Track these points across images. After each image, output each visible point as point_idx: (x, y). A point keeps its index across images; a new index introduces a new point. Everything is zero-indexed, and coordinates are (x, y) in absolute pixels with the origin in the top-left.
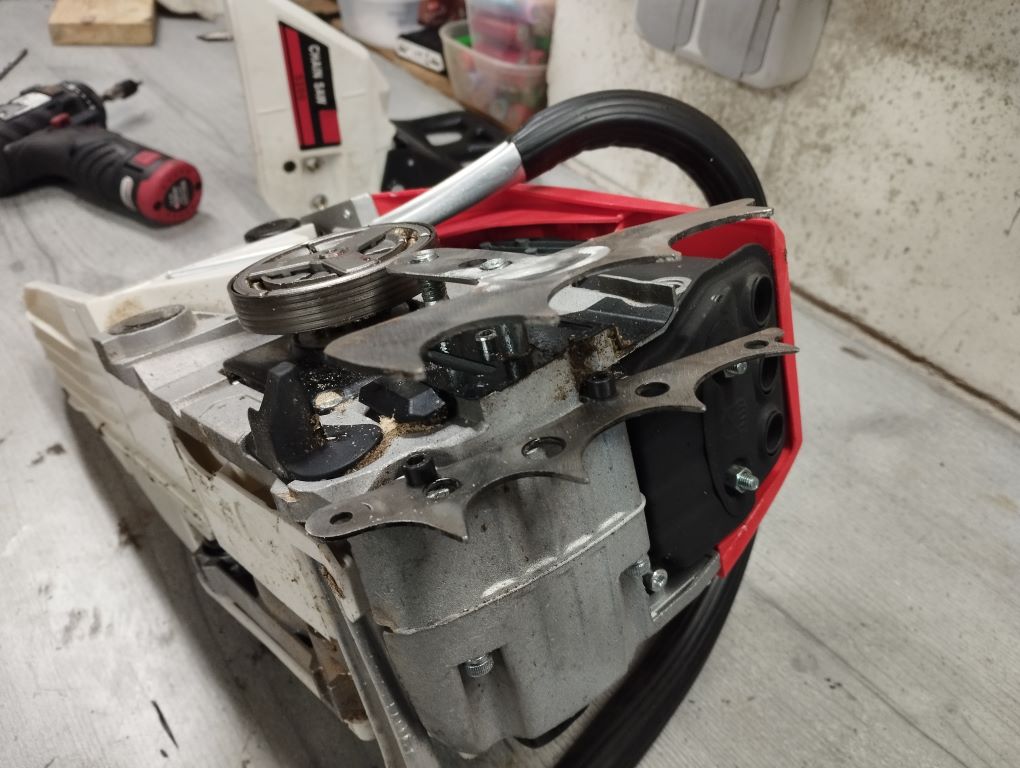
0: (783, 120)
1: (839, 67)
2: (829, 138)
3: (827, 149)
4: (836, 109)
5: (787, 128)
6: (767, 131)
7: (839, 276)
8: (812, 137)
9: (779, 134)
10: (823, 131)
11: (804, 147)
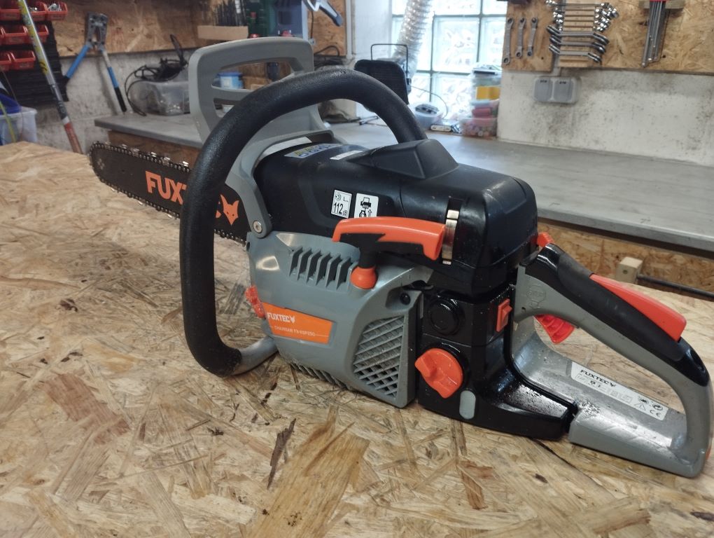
0: (574, 111)
1: (586, 96)
2: (587, 112)
3: (587, 114)
4: (587, 105)
5: (576, 113)
6: (571, 115)
7: (597, 142)
8: (582, 113)
9: (574, 114)
10: (585, 111)
11: (581, 116)
